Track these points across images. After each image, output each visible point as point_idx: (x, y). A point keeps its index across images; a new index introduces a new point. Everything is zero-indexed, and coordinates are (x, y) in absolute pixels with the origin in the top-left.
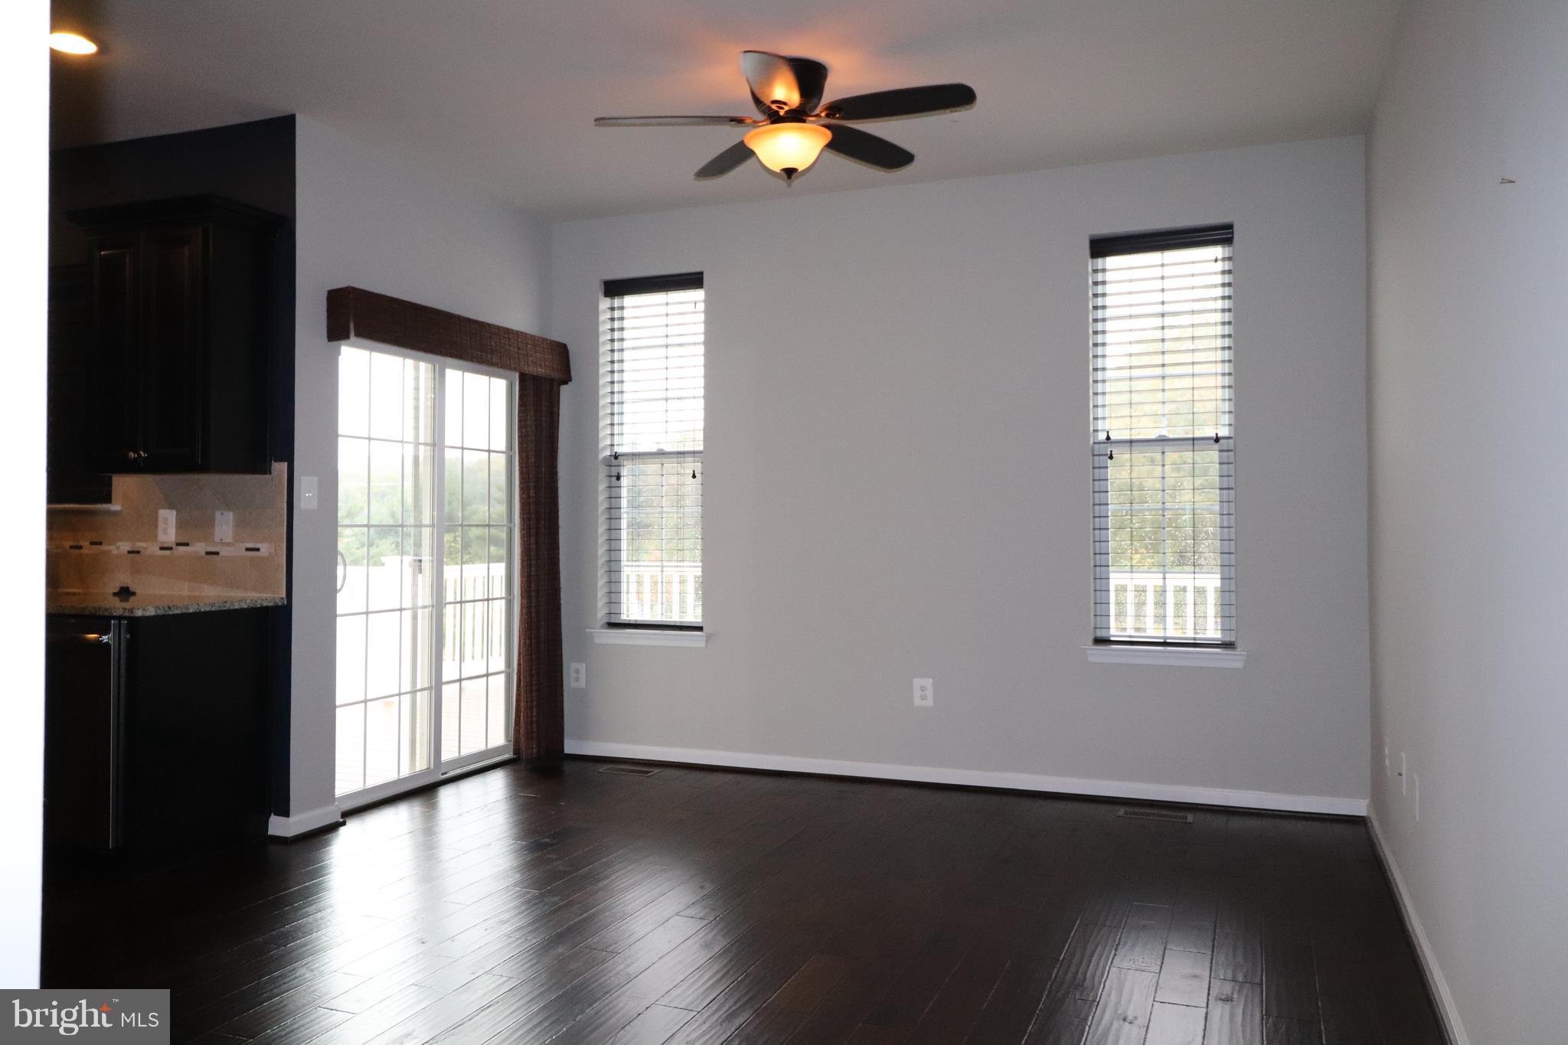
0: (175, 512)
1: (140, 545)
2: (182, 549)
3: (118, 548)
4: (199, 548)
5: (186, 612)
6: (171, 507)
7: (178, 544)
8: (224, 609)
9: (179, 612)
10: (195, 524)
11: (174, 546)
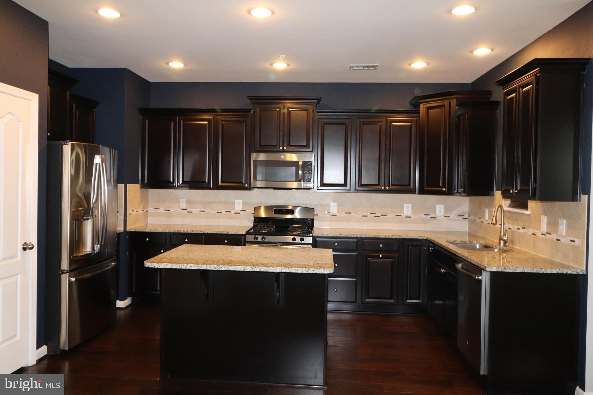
0: (546, 217)
1: (536, 231)
2: (548, 235)
3: (529, 231)
4: (554, 236)
5: (515, 271)
6: (546, 215)
7: (547, 233)
8: (540, 272)
9: (511, 271)
10: (553, 224)
11: (546, 234)
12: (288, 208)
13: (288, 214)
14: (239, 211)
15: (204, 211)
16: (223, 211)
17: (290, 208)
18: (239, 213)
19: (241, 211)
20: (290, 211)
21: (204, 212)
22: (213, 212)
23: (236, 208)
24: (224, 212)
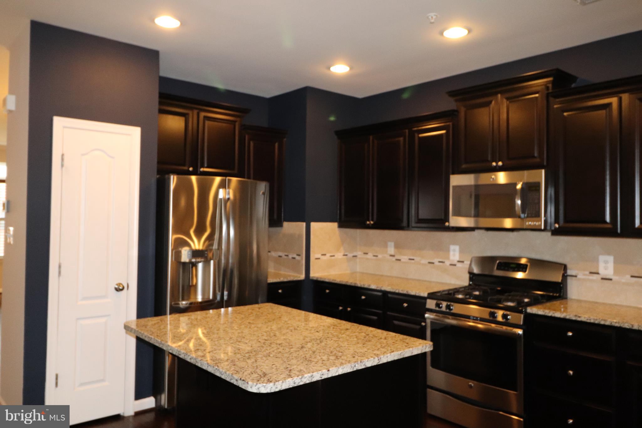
12: (520, 261)
13: (519, 270)
14: (455, 262)
15: (413, 259)
16: (436, 261)
17: (523, 261)
18: (455, 265)
19: (459, 261)
20: (522, 266)
21: (413, 261)
22: (424, 261)
23: (452, 257)
24: (437, 263)
